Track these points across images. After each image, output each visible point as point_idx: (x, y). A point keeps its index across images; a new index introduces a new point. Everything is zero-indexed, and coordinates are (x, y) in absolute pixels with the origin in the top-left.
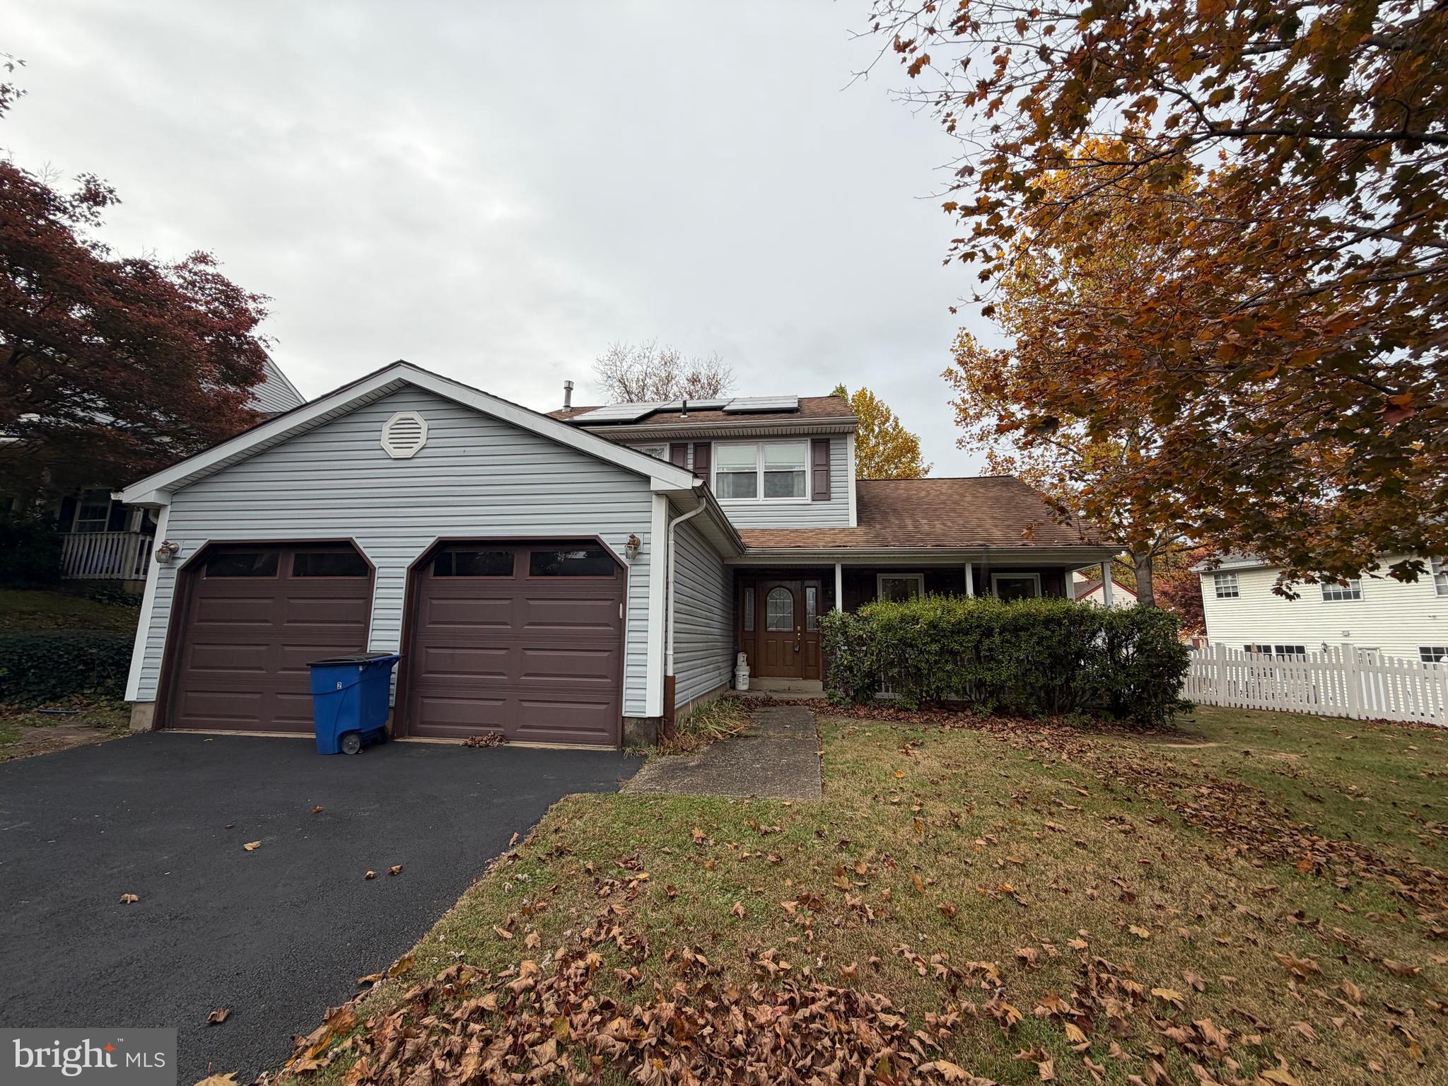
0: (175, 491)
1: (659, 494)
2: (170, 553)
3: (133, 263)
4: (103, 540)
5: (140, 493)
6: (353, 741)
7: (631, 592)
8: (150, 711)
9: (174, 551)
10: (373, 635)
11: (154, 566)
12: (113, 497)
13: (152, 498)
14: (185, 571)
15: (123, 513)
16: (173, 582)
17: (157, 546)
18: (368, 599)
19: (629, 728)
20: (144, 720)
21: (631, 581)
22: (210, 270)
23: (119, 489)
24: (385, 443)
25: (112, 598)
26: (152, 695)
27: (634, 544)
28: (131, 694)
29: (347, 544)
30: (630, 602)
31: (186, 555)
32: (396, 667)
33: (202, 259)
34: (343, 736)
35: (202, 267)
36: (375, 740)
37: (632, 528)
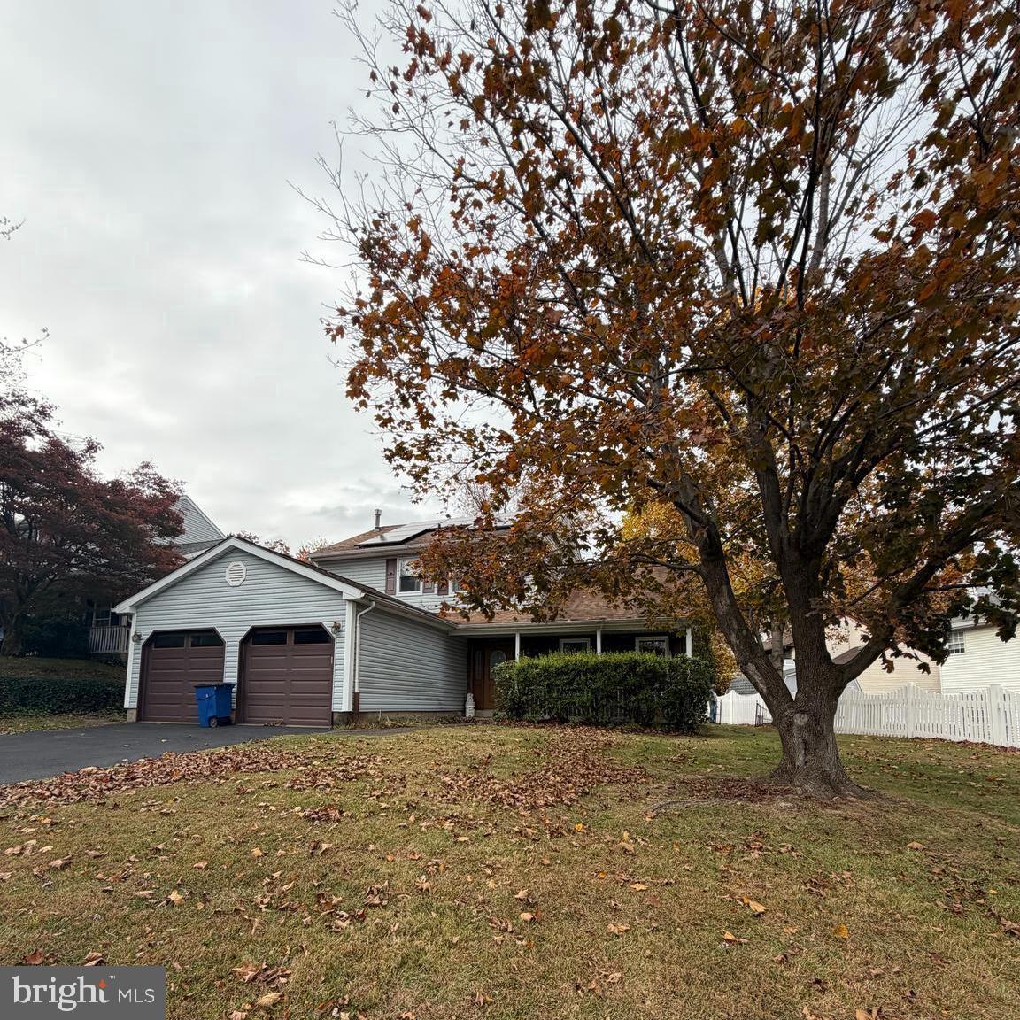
0: (137, 606)
1: (349, 601)
2: (138, 637)
3: (112, 482)
4: (109, 630)
5: (123, 608)
6: (214, 722)
7: (336, 651)
8: (135, 712)
9: (139, 636)
10: (226, 675)
11: (132, 644)
12: (112, 610)
13: (128, 610)
14: (144, 646)
15: (117, 619)
16: (140, 651)
17: (132, 634)
18: (223, 657)
19: (335, 717)
20: (132, 716)
21: (337, 645)
22: (151, 471)
23: (114, 607)
24: (227, 579)
25: (115, 663)
26: (135, 705)
27: (337, 627)
28: (126, 705)
29: (212, 631)
30: (336, 656)
31: (145, 638)
32: (235, 689)
33: (146, 466)
34: (211, 718)
35: (146, 470)
36: (224, 722)
37: (335, 619)
